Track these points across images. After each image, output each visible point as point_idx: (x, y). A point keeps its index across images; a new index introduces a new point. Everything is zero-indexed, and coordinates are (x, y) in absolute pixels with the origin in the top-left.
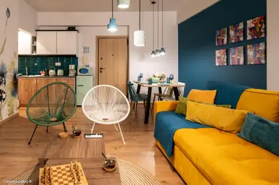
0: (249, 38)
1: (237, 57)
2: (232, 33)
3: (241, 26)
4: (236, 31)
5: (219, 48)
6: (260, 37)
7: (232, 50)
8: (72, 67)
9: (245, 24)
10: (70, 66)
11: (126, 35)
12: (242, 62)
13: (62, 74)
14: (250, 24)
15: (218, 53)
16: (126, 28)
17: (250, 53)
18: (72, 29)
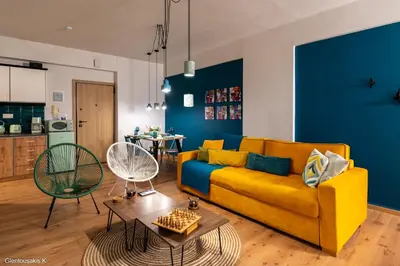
0: (231, 100)
1: (222, 113)
2: (218, 95)
3: (225, 91)
4: (222, 94)
5: (208, 105)
6: (238, 101)
7: (218, 108)
8: (37, 120)
9: (228, 90)
10: (34, 119)
11: (112, 82)
12: (226, 117)
13: (19, 132)
14: (232, 90)
15: (207, 109)
16: (112, 74)
17: (232, 111)
18: (36, 66)
